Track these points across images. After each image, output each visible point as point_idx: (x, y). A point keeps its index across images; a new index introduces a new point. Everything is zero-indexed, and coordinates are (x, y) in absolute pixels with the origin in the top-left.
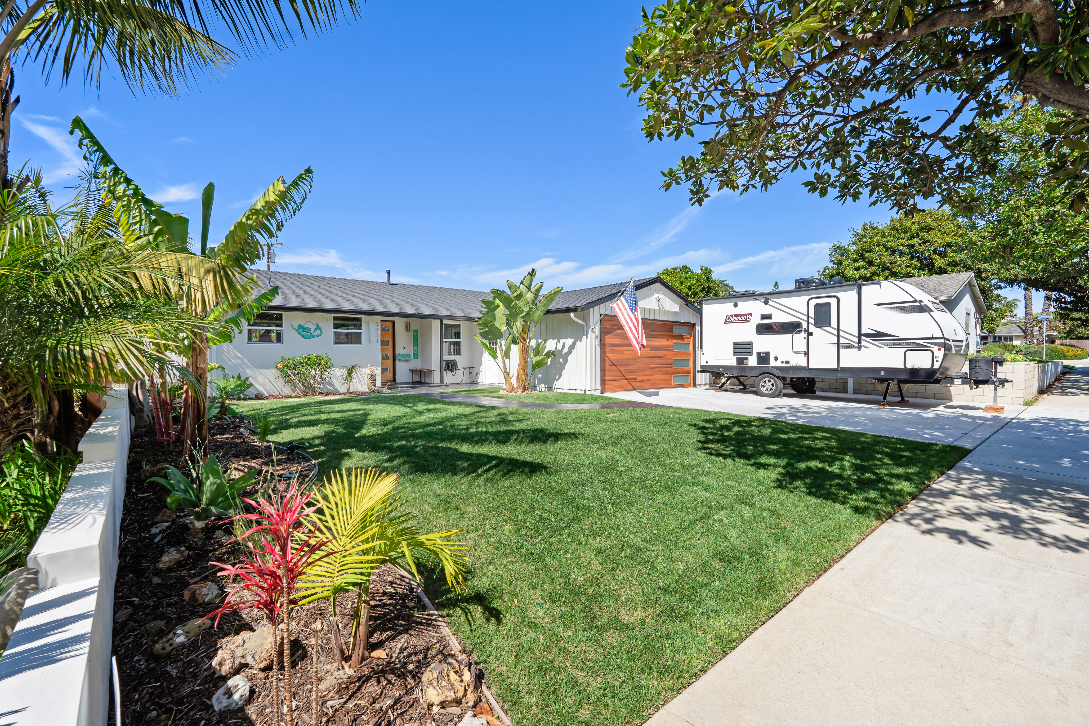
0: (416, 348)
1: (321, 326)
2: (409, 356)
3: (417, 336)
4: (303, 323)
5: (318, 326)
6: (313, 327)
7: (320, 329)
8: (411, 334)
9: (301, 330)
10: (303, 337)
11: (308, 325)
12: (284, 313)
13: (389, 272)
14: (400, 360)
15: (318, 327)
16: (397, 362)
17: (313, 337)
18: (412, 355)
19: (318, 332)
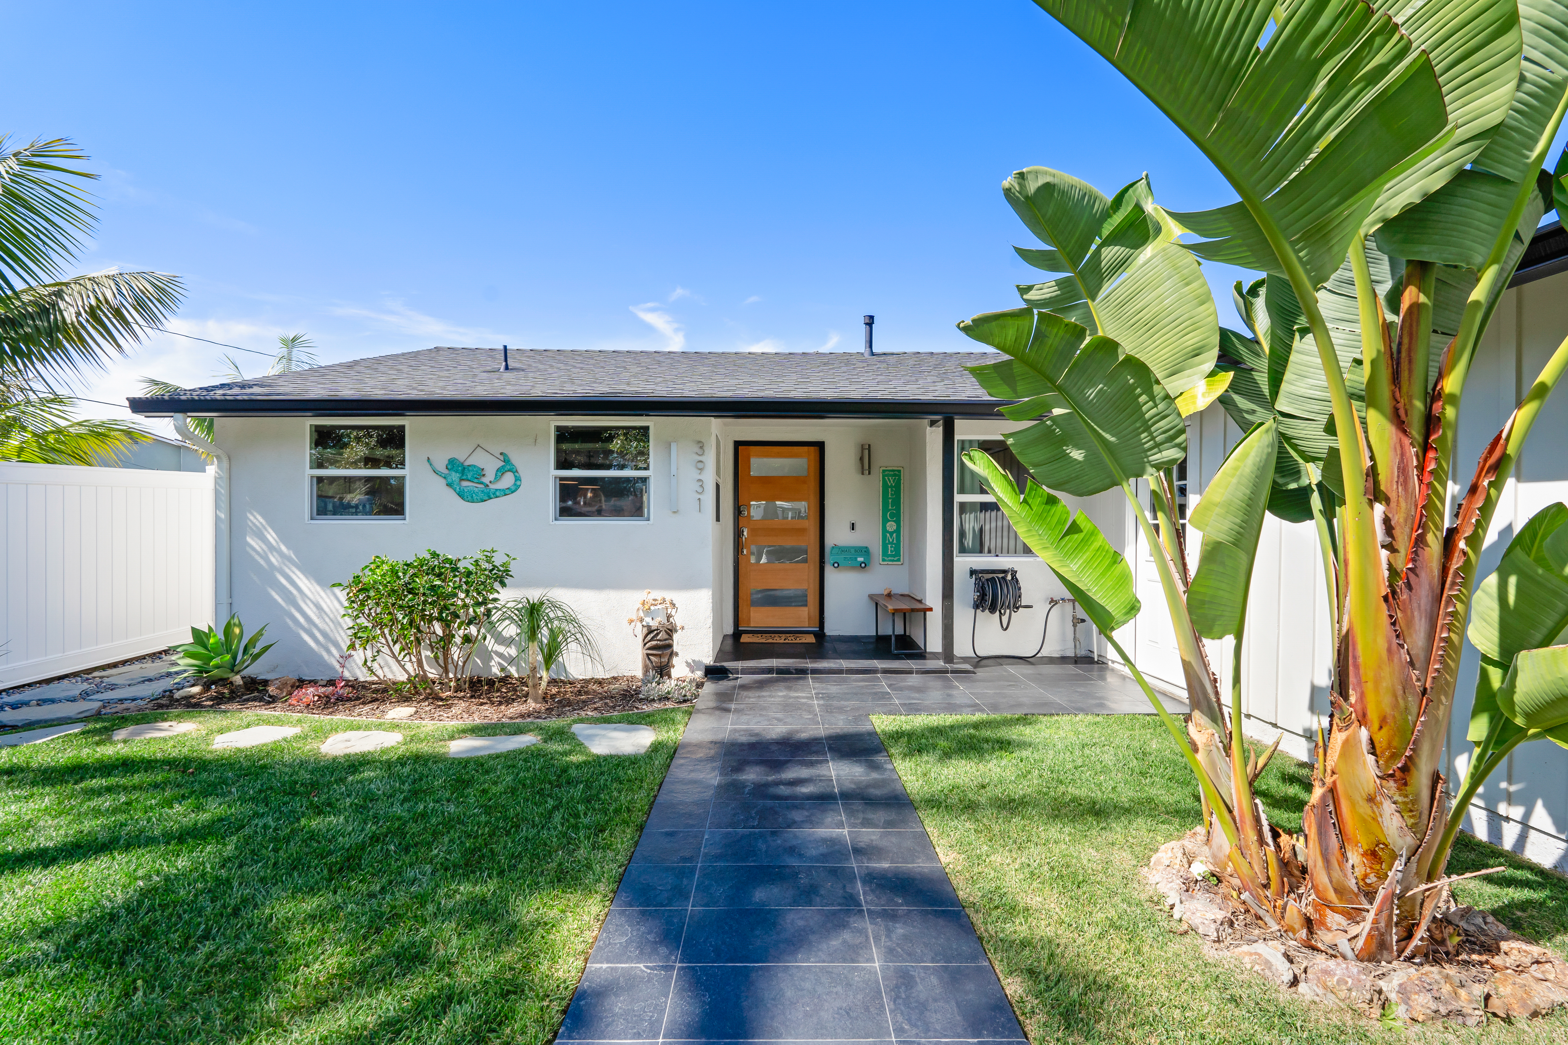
0: (891, 526)
1: (516, 459)
2: (865, 551)
3: (897, 488)
4: (461, 455)
5: (506, 459)
6: (490, 465)
7: (514, 471)
8: (876, 480)
9: (455, 477)
10: (461, 495)
11: (479, 460)
12: (409, 422)
13: (870, 322)
14: (837, 565)
15: (507, 466)
16: (829, 571)
17: (489, 495)
18: (876, 549)
19: (508, 480)
